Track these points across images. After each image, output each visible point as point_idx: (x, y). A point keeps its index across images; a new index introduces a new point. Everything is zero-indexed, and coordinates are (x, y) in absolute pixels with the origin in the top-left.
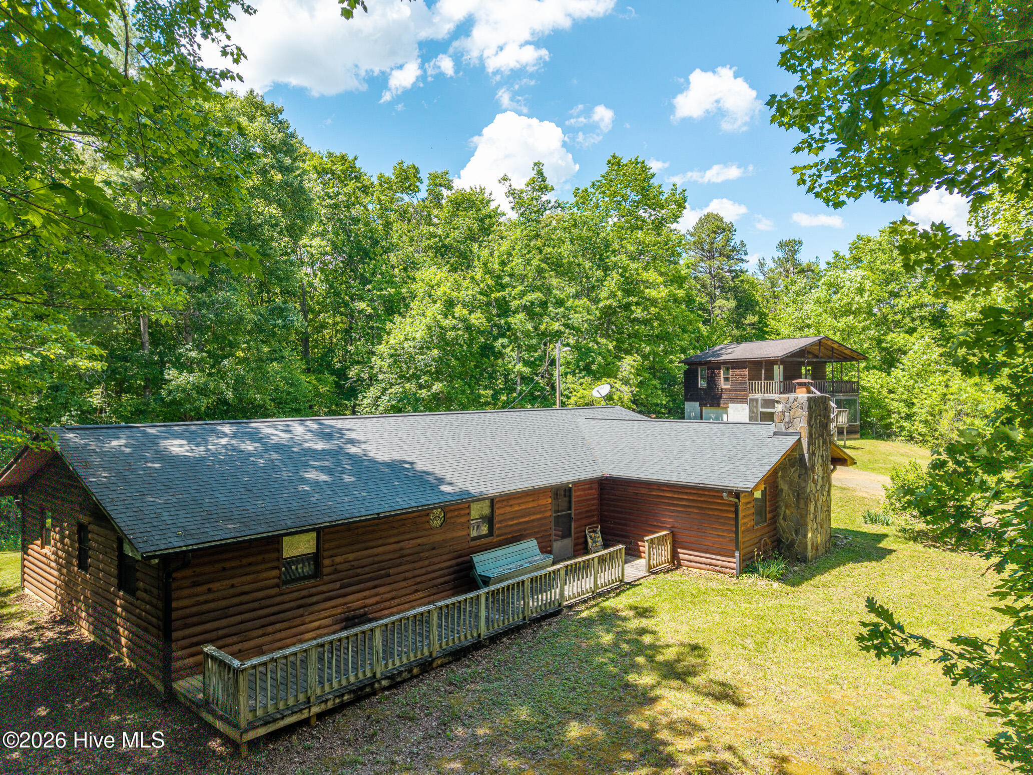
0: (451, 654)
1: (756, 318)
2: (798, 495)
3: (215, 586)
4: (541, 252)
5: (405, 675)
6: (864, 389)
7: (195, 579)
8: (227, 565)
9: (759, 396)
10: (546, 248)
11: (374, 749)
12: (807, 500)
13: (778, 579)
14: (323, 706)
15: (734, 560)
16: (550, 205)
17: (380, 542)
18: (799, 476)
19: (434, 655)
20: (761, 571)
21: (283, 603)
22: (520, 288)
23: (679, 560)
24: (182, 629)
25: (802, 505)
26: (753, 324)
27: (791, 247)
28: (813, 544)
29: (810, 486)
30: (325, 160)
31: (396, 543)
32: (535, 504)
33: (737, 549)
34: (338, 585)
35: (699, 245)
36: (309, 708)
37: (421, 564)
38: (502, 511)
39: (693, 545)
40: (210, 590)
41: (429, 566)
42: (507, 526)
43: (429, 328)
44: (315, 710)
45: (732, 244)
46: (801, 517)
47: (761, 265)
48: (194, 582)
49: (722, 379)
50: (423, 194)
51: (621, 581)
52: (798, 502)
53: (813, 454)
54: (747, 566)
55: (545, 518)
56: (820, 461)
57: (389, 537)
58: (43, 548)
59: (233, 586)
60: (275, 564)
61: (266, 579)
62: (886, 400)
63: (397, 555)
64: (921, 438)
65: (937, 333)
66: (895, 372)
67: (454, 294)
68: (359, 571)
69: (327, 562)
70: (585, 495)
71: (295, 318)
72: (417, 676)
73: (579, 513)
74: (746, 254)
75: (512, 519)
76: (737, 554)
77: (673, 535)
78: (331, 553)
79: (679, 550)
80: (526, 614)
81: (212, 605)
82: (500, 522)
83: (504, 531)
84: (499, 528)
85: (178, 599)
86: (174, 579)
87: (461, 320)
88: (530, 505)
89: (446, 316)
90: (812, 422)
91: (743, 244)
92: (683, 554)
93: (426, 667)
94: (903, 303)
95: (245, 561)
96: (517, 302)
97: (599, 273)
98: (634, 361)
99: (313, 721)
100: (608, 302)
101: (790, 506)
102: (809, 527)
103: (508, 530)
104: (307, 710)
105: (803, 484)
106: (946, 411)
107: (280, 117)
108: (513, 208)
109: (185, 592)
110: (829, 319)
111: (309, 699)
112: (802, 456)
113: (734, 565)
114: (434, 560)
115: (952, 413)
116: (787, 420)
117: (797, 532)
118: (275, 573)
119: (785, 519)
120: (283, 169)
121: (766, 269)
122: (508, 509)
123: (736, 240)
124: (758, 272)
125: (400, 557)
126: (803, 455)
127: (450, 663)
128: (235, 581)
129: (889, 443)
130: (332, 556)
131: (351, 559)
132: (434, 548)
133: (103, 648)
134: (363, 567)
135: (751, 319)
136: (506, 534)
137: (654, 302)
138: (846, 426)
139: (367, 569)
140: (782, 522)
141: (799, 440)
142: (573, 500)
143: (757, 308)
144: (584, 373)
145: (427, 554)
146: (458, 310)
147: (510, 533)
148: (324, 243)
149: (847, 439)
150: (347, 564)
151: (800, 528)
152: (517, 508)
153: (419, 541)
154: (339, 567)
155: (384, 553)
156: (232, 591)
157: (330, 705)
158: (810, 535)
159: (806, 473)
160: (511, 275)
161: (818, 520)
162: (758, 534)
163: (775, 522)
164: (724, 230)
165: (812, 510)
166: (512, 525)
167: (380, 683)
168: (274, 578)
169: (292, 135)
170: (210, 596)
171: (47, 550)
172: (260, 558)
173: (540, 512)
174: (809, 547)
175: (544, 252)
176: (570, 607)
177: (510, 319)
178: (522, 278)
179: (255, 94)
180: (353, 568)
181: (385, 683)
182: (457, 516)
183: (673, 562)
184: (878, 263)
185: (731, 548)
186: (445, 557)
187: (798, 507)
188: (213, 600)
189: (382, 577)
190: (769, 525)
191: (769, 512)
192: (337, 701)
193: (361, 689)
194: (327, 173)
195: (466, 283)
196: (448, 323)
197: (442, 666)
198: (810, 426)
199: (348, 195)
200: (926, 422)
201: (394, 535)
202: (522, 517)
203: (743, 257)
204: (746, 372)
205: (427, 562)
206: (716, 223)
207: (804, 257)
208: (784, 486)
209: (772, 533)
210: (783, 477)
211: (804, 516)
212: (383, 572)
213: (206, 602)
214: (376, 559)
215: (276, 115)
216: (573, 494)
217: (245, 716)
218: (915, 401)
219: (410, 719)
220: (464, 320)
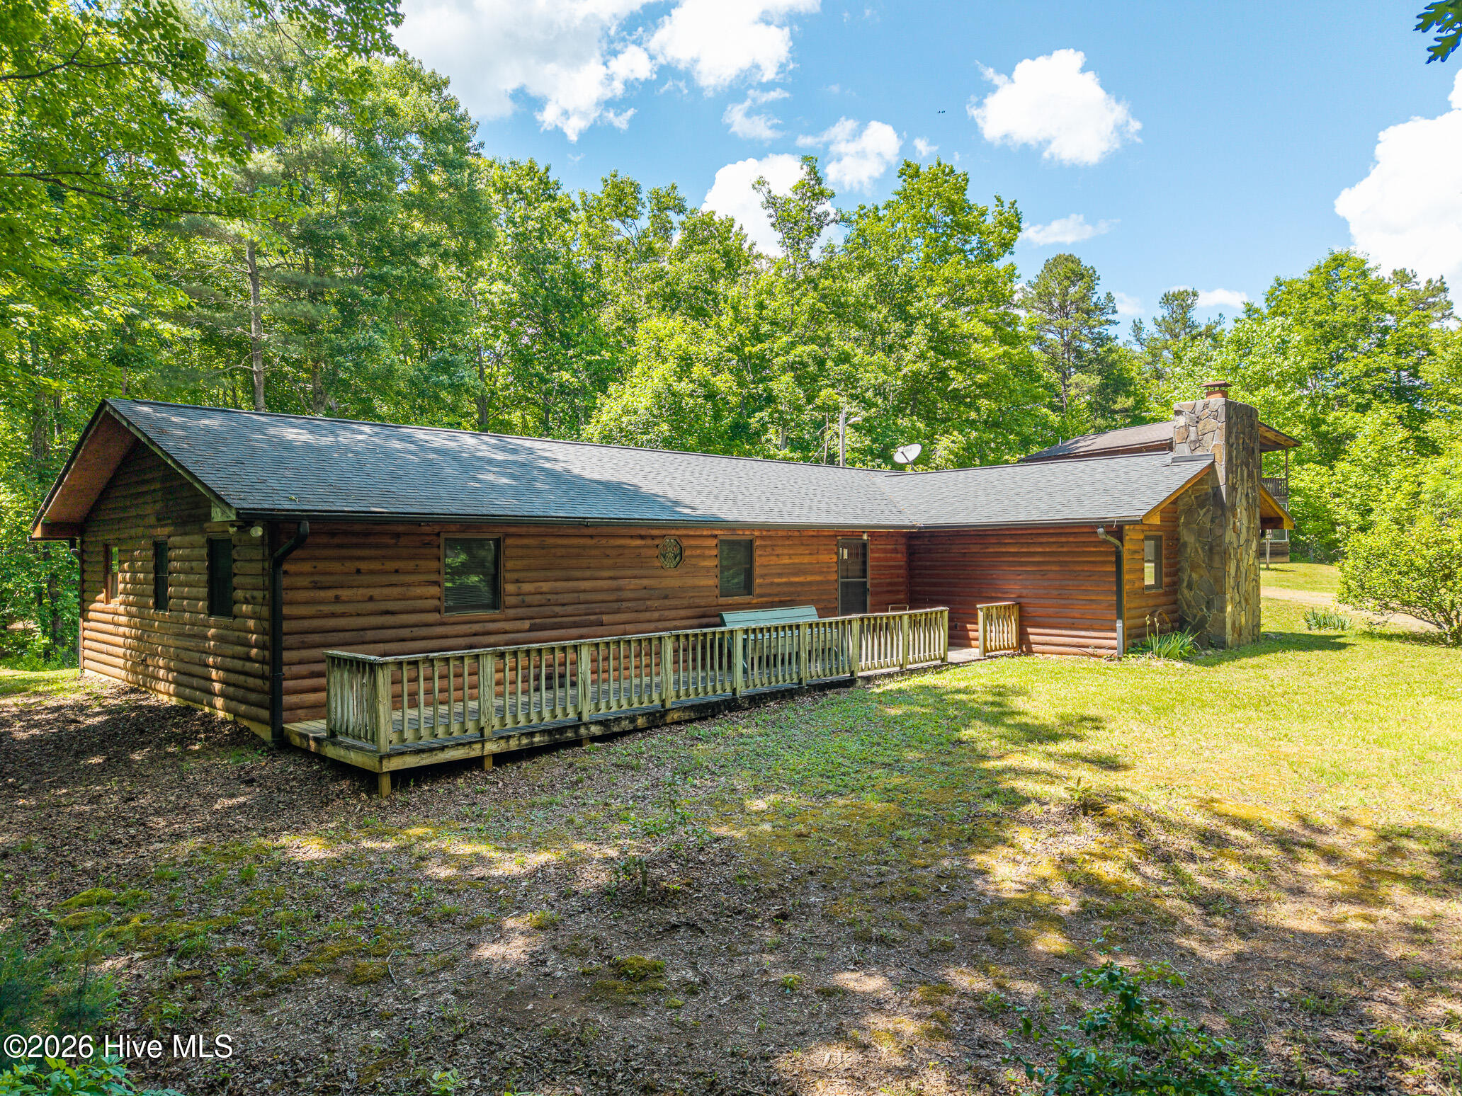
0: (692, 708)
1: (1130, 402)
2: (1211, 549)
3: (345, 594)
4: (815, 288)
5: (625, 725)
6: (1297, 491)
7: (316, 578)
8: (364, 566)
10: (823, 280)
11: (579, 793)
12: (1225, 556)
13: (1184, 659)
14: (503, 745)
15: (1114, 635)
16: (829, 219)
17: (588, 573)
18: (1212, 521)
19: (668, 705)
20: (1156, 649)
21: (446, 637)
22: (786, 339)
23: (1029, 644)
24: (299, 649)
25: (1217, 564)
26: (1126, 410)
27: (1180, 303)
28: (1234, 624)
29: (1230, 536)
30: (508, 172)
31: (611, 578)
32: (812, 559)
33: (1120, 616)
34: (527, 624)
35: (1044, 297)
36: (483, 742)
37: (647, 615)
38: (764, 561)
39: (1051, 620)
40: (337, 599)
41: (659, 620)
42: (772, 584)
43: (658, 395)
44: (491, 747)
45: (1094, 300)
46: (1217, 580)
47: (1137, 328)
48: (315, 582)
50: (644, 222)
51: (943, 660)
52: (1211, 559)
53: (1232, 489)
54: (1134, 645)
55: (828, 582)
56: (1244, 500)
57: (601, 568)
58: (108, 602)
59: (371, 599)
60: (434, 577)
61: (421, 598)
62: (1329, 507)
63: (613, 597)
65: (1402, 408)
66: (1341, 466)
67: (693, 349)
68: (558, 609)
69: (510, 588)
70: (886, 560)
71: (466, 374)
72: (642, 730)
73: (879, 585)
74: (1115, 312)
75: (780, 575)
76: (1119, 624)
77: (1021, 607)
78: (515, 576)
79: (1030, 630)
80: (803, 675)
81: (342, 622)
82: (763, 576)
83: (768, 591)
84: (761, 585)
85: (291, 603)
86: (286, 572)
87: (700, 385)
88: (806, 560)
89: (680, 379)
90: (1232, 440)
91: (1109, 297)
92: (1035, 634)
93: (657, 720)
94: (1348, 369)
95: (391, 565)
96: (781, 359)
97: (898, 326)
98: (953, 442)
99: (488, 764)
100: (915, 367)
101: (1199, 566)
102: (1228, 596)
103: (775, 590)
104: (479, 746)
105: (1218, 532)
107: (445, 92)
108: (773, 225)
109: (302, 595)
110: (1242, 393)
111: (482, 730)
112: (1217, 489)
113: (1114, 643)
114: (667, 613)
116: (1193, 437)
117: (1209, 605)
118: (434, 590)
119: (1190, 587)
120: (449, 165)
121: (1144, 336)
122: (774, 560)
123: (1100, 293)
124: (1133, 339)
125: (617, 601)
126: (1218, 487)
127: (691, 721)
128: (376, 592)
130: (517, 581)
131: (544, 589)
132: (666, 597)
133: (188, 708)
134: (563, 605)
135: (1123, 402)
136: (770, 595)
137: (979, 366)
139: (569, 609)
140: (1186, 591)
141: (1212, 465)
142: (869, 563)
143: (1132, 388)
144: (878, 461)
145: (656, 604)
146: (698, 370)
147: (776, 595)
148: (509, 288)
150: (539, 597)
151: (1214, 598)
152: (786, 561)
153: (645, 582)
154: (528, 599)
155: (594, 590)
156: (370, 606)
157: (513, 745)
158: (1229, 609)
159: (1223, 514)
160: (773, 323)
161: (1242, 590)
162: (1151, 602)
163: (1175, 592)
164: (1082, 277)
165: (1233, 572)
166: (779, 584)
167: (588, 729)
168: (432, 597)
169: (463, 118)
170: (338, 608)
171: (115, 604)
172: (411, 565)
173: (821, 573)
174: (1229, 626)
175: (821, 286)
176: (868, 679)
177: (772, 385)
178: (788, 326)
179: (410, 58)
180: (548, 604)
181: (595, 730)
182: (699, 556)
183: (1021, 648)
184: (1311, 313)
185: (1109, 617)
186: (683, 613)
187: (1210, 567)
188: (343, 615)
189: (591, 624)
190: (1165, 594)
191: (1167, 575)
192: (525, 741)
193: (562, 730)
194: (512, 192)
195: (710, 333)
196: (684, 386)
197: (678, 723)
198: (1229, 445)
199: (540, 220)
201: (609, 568)
202: (796, 574)
203: (1110, 317)
205: (656, 615)
206: (1070, 265)
207: (1201, 315)
208: (1188, 537)
209: (1170, 607)
210: (1187, 524)
211: (1220, 580)
212: (592, 618)
213: (333, 615)
214: (583, 597)
215: (439, 89)
216: (870, 555)
217: (387, 735)
218: (1373, 505)
219: (632, 769)
220: (704, 384)
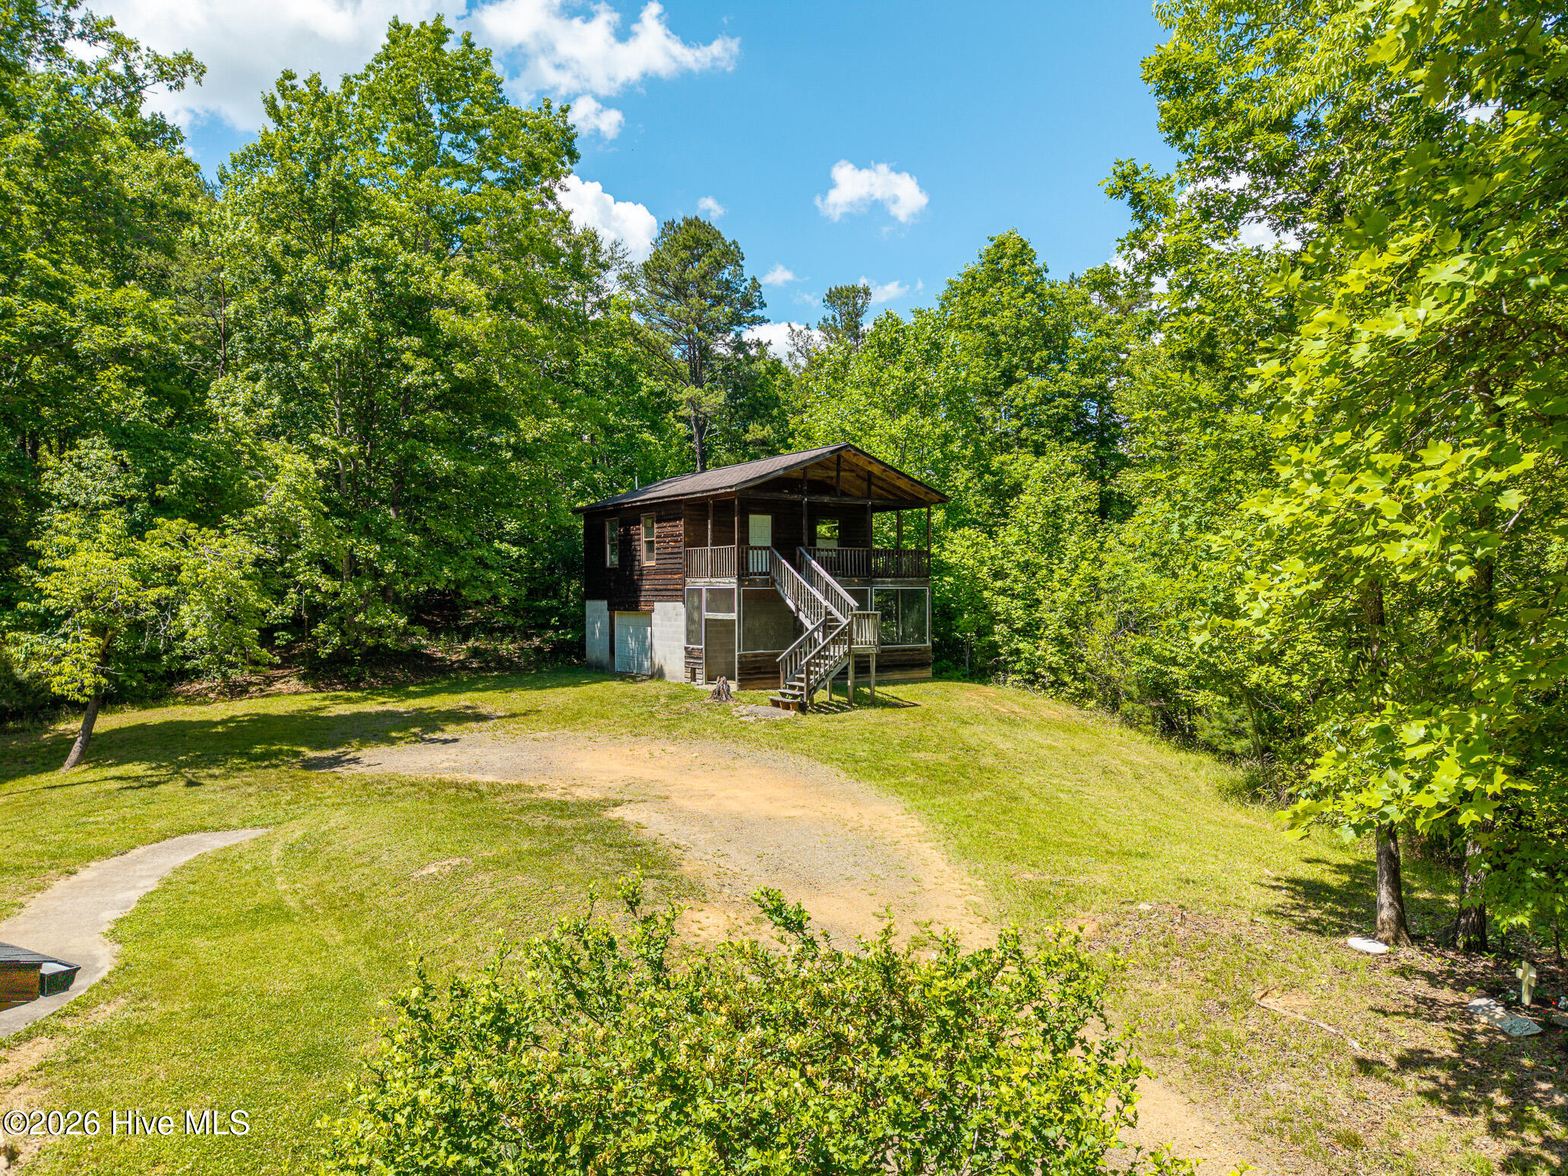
9: (701, 583)
49: (644, 547)
62: (986, 594)
64: (1052, 678)
91: (756, 285)
106: (1101, 615)
115: (1110, 622)
129: (991, 690)
135: (757, 431)
138: (874, 651)
143: (775, 412)
149: (879, 683)
200: (1061, 641)
203: (756, 312)
204: (679, 527)
